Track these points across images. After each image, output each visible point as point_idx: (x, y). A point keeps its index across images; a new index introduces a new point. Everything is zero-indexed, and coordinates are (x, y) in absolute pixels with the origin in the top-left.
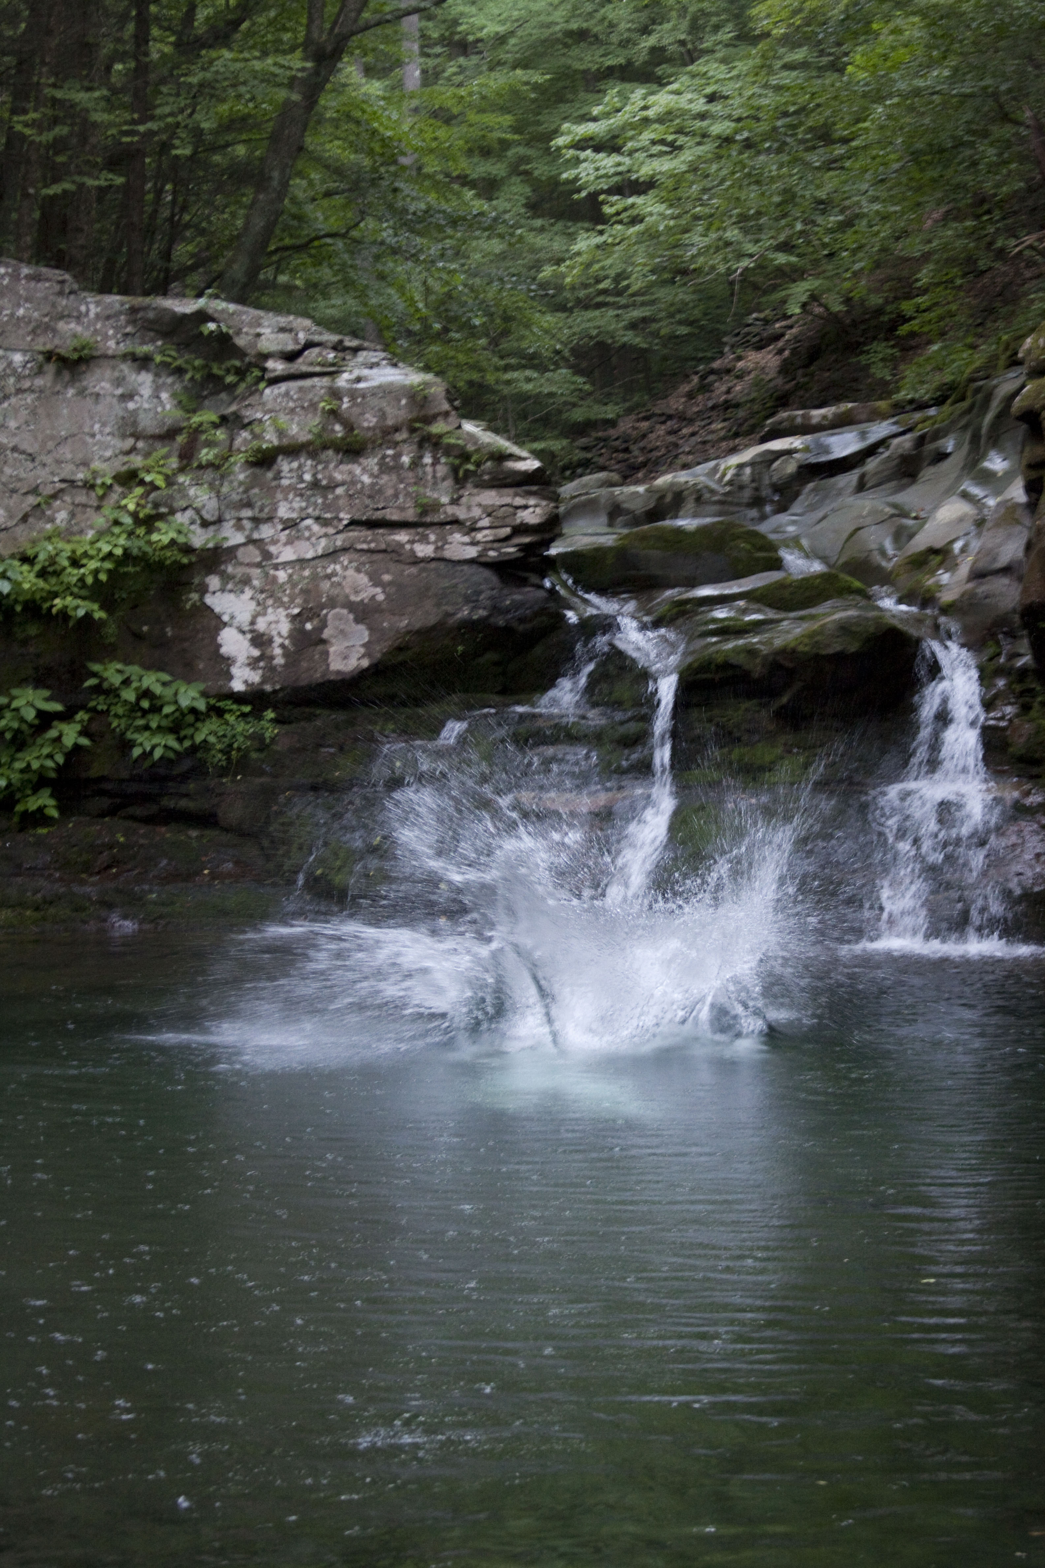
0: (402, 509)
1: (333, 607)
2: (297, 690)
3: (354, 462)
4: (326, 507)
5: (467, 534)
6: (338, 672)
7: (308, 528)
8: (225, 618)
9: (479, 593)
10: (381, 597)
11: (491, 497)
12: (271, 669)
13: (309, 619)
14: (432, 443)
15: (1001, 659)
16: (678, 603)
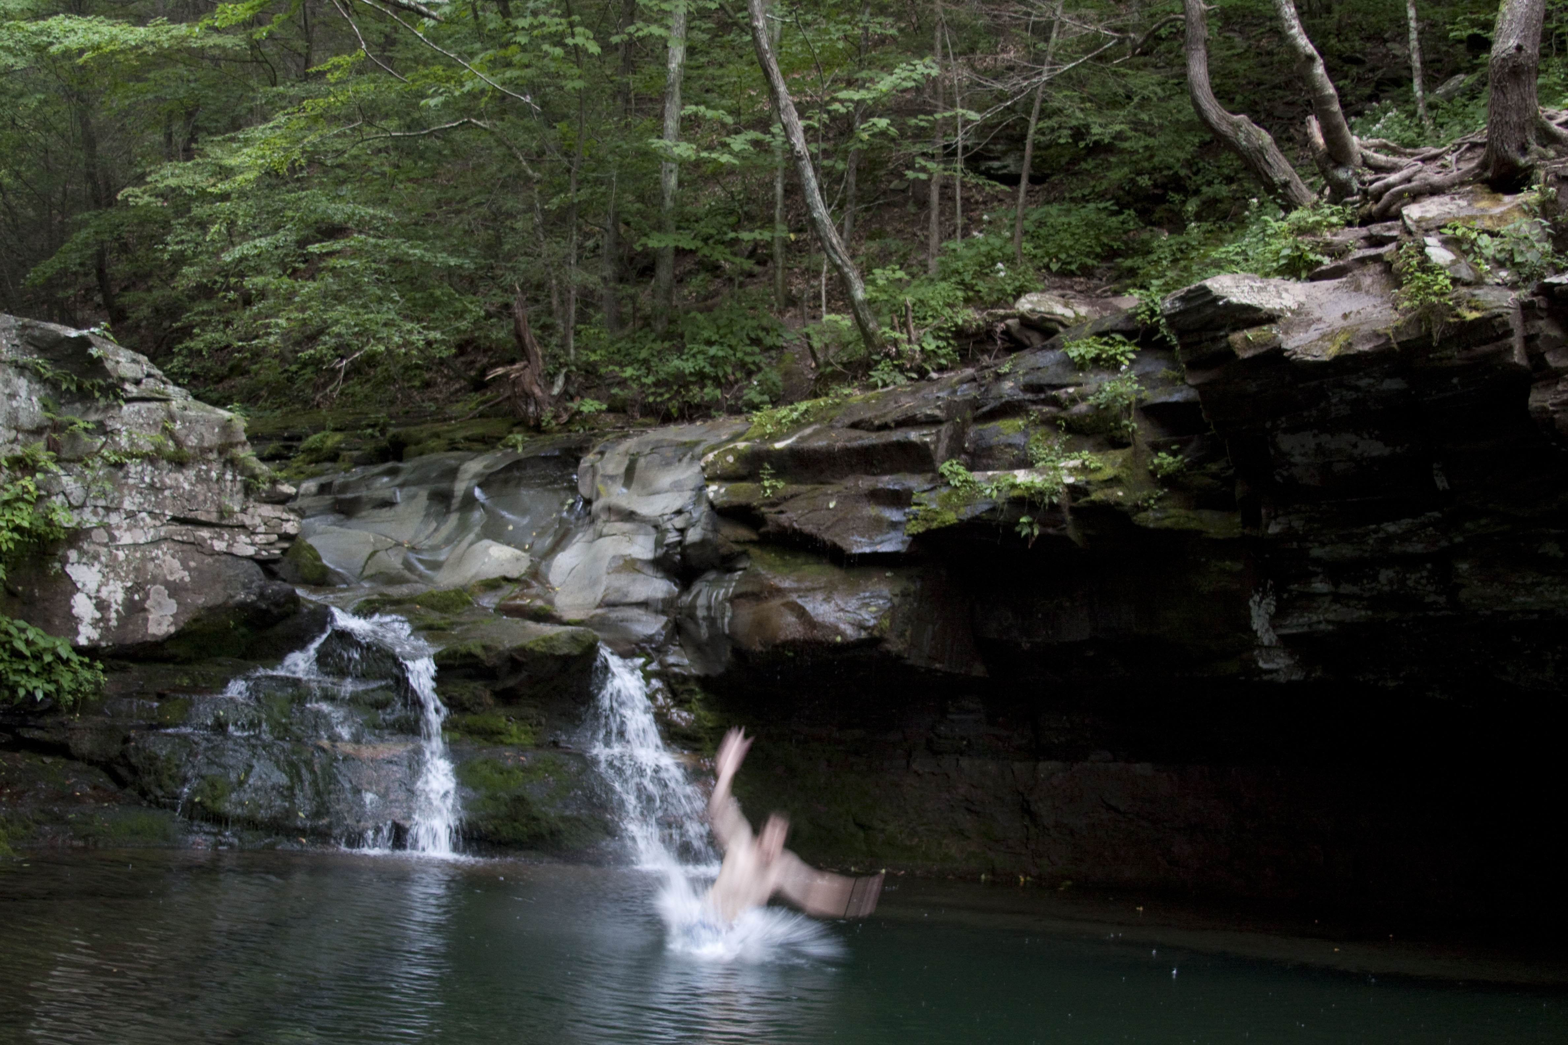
0: (208, 512)
1: (155, 583)
2: (122, 646)
3: (179, 471)
4: (157, 504)
5: (249, 536)
6: (154, 635)
7: (143, 519)
8: (79, 585)
9: (252, 582)
11: (267, 510)
12: (107, 629)
13: (137, 592)
14: (232, 463)
15: (654, 666)
16: (369, 602)
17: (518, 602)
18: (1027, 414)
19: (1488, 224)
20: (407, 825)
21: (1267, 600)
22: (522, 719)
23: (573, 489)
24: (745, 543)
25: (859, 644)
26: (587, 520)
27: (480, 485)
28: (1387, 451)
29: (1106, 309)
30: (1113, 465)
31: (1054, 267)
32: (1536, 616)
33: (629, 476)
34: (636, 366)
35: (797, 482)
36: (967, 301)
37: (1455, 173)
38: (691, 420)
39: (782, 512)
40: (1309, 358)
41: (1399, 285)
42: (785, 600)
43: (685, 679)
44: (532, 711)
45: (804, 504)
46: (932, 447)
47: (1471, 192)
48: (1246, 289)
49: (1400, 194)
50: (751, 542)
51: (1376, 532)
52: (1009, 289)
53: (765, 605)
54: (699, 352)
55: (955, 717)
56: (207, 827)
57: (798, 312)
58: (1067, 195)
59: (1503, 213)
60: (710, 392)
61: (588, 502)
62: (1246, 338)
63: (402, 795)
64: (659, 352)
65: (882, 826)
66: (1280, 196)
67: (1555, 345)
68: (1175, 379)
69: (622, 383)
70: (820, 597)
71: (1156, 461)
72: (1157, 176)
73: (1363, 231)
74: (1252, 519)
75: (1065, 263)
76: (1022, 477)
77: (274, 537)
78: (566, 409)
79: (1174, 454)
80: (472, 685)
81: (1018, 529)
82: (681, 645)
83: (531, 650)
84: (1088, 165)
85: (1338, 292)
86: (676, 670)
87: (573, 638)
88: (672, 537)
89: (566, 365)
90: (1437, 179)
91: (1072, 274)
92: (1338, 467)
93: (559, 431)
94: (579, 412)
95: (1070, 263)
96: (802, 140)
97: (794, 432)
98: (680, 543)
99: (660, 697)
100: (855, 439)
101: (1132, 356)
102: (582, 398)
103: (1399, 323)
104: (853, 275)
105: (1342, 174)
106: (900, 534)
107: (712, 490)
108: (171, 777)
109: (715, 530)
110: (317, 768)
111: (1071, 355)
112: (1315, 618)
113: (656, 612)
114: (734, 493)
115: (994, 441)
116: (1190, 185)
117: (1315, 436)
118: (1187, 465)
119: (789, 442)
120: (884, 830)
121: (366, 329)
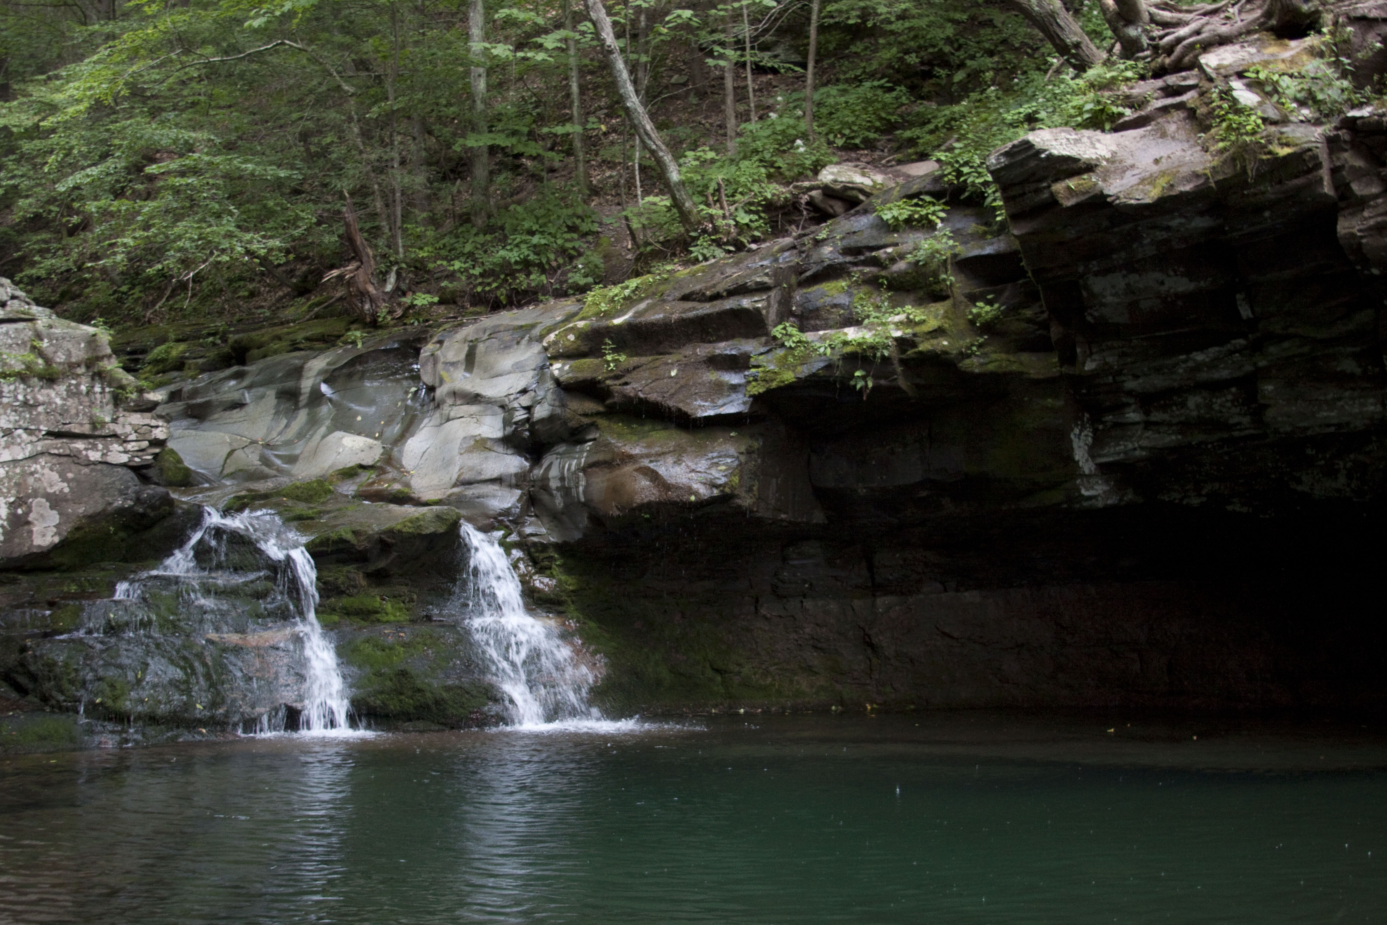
0: (81, 425)
1: (36, 497)
2: (10, 559)
3: (50, 387)
4: (32, 421)
5: (121, 445)
6: (39, 546)
7: (19, 436)
9: (127, 488)
10: (67, 490)
11: (137, 419)
13: (20, 506)
14: (99, 376)
15: (514, 538)
16: (239, 498)
17: (376, 487)
18: (849, 275)
19: (1282, 66)
20: (298, 706)
21: (1086, 432)
22: (395, 597)
23: (416, 377)
24: (592, 415)
25: (712, 501)
26: (432, 404)
27: (325, 381)
28: (1191, 286)
29: (898, 176)
30: (936, 317)
31: (840, 142)
32: (1332, 429)
33: (470, 361)
34: (463, 259)
35: (637, 355)
36: (769, 176)
37: (1240, 24)
38: (520, 306)
39: (626, 384)
40: (1133, 202)
41: (1206, 129)
42: (637, 466)
43: (544, 547)
44: (405, 589)
45: (646, 374)
46: (764, 312)
47: (1258, 39)
48: (1064, 141)
49: (1192, 46)
50: (598, 414)
51: (1185, 361)
52: (808, 163)
53: (617, 472)
54: (521, 242)
55: (795, 562)
56: (110, 726)
57: (602, 200)
58: (842, 77)
59: (1292, 56)
60: (536, 278)
61: (431, 389)
62: (1069, 188)
63: (291, 680)
64: (483, 245)
65: (737, 669)
66: (1074, 56)
67: (1358, 174)
68: (985, 233)
69: (451, 276)
70: (670, 460)
71: (975, 311)
72: (922, 53)
73: (1159, 83)
74: (1069, 358)
75: (849, 138)
76: (852, 334)
77: (146, 444)
78: (399, 304)
79: (990, 303)
80: (346, 568)
81: (852, 383)
82: (536, 516)
83: (400, 531)
84: (858, 47)
85: (1145, 140)
86: (535, 539)
87: (439, 517)
88: (520, 415)
89: (397, 263)
90: (1224, 30)
91: (856, 148)
92: (1145, 305)
93: (395, 326)
94: (412, 306)
95: (853, 138)
96: (612, 35)
97: (629, 309)
98: (528, 420)
99: (521, 565)
100: (690, 310)
101: (942, 215)
102: (414, 293)
103: (1215, 163)
104: (667, 158)
105: (1132, 32)
106: (740, 396)
107: (557, 368)
108: (72, 682)
109: (563, 406)
110: (209, 660)
111: (885, 217)
112: (1130, 446)
113: (511, 486)
114: (579, 369)
115: (820, 303)
116: (955, 60)
117: (1124, 276)
118: (1002, 312)
119: (626, 317)
120: (739, 673)
121: (210, 242)
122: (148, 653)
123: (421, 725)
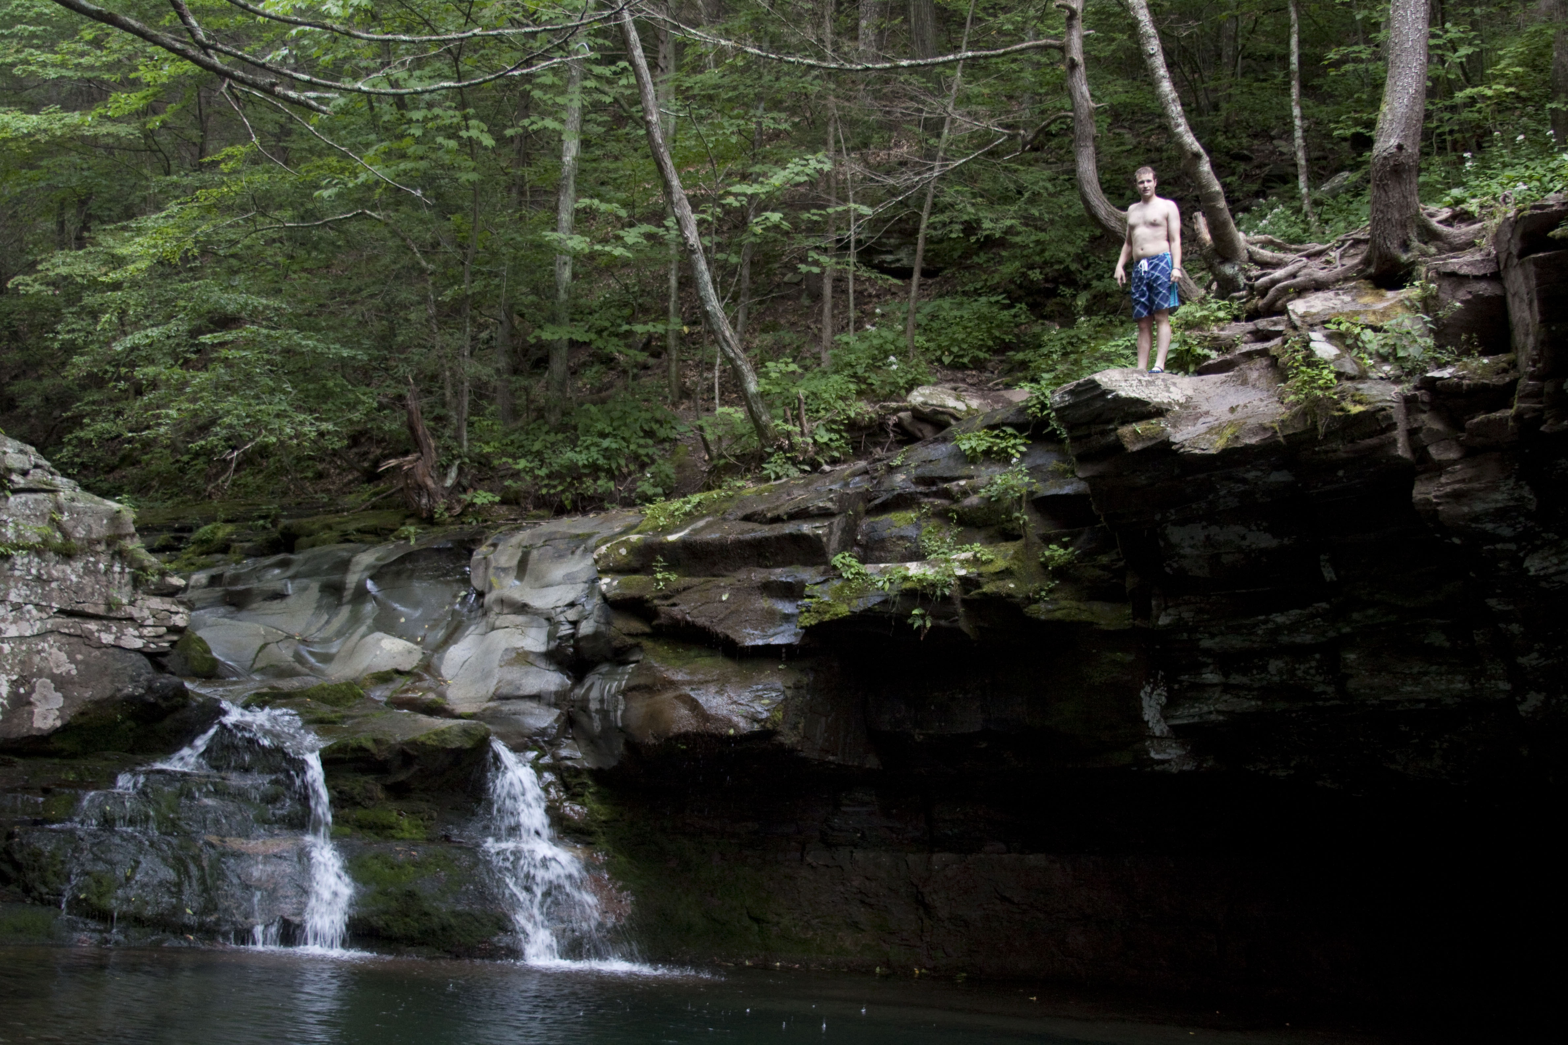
0: (96, 604)
1: (41, 677)
2: (6, 740)
3: (67, 563)
4: (44, 597)
5: (137, 629)
6: (39, 729)
7: (29, 612)
9: (139, 675)
10: (74, 672)
11: (156, 603)
13: (23, 685)
14: (120, 555)
15: (547, 760)
16: (259, 695)
17: (410, 695)
18: (920, 507)
19: (1371, 319)
20: (297, 920)
21: (1158, 691)
22: (413, 813)
23: (466, 581)
24: (636, 635)
25: (752, 737)
26: (480, 612)
27: (372, 578)
28: (1274, 543)
29: (997, 402)
30: (1004, 558)
31: (947, 360)
32: (1422, 705)
33: (522, 568)
34: (530, 458)
35: (689, 575)
36: (860, 393)
37: (1339, 269)
38: (585, 512)
39: (674, 605)
40: (1197, 451)
41: (1285, 379)
42: (678, 693)
43: (577, 773)
44: (424, 805)
45: (697, 596)
46: (825, 539)
47: (1355, 287)
48: (1135, 383)
49: (1285, 290)
50: (644, 634)
52: (902, 382)
53: (658, 698)
54: (592, 444)
55: (848, 809)
56: (92, 925)
57: (692, 404)
58: (959, 289)
59: (1386, 308)
60: (604, 484)
61: (481, 595)
62: (1135, 432)
63: (291, 892)
64: (553, 444)
65: (776, 919)
67: (1437, 438)
68: (1066, 472)
69: (516, 475)
70: (713, 689)
71: (1047, 553)
72: (1047, 270)
73: (1250, 326)
74: (1143, 611)
75: (957, 356)
76: (914, 569)
77: (164, 630)
78: (459, 501)
79: (1065, 546)
80: (363, 779)
81: (910, 621)
82: (573, 738)
83: (423, 743)
84: (980, 259)
85: (1226, 386)
86: (569, 763)
87: (466, 732)
88: (565, 630)
89: (460, 457)
90: (1321, 274)
91: (964, 367)
92: (1226, 559)
93: (452, 523)
94: (472, 504)
95: (962, 356)
96: (696, 234)
97: (687, 525)
98: (573, 636)
99: (552, 790)
100: (748, 532)
101: (1023, 449)
102: (475, 490)
103: (1285, 417)
104: (746, 368)
105: (1229, 270)
106: (792, 627)
107: (605, 582)
108: (56, 874)
109: (608, 623)
110: (205, 863)
111: (963, 448)
112: (1205, 709)
113: (549, 705)
114: (628, 586)
115: (886, 533)
116: (1081, 279)
117: (1204, 528)
118: (1077, 557)
119: (682, 534)
120: (778, 923)
121: (258, 420)
122: (140, 850)
123: (425, 950)
